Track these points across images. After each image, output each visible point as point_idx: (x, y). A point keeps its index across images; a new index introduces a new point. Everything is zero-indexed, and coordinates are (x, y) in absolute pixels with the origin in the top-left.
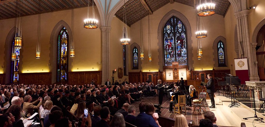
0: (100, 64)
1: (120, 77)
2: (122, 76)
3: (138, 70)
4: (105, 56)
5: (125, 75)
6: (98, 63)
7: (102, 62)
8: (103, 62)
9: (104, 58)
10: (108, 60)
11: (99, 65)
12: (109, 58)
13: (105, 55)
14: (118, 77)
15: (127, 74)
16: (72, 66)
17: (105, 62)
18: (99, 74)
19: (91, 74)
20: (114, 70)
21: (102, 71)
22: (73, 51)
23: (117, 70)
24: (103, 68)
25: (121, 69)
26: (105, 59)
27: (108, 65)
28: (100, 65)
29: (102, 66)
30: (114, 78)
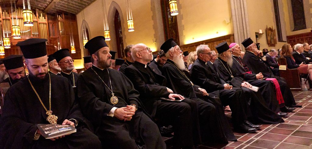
0: (229, 21)
1: (271, 44)
2: (275, 43)
3: (305, 29)
4: (236, 6)
5: (280, 40)
6: (224, 22)
7: (231, 18)
8: (234, 17)
9: (235, 10)
10: (243, 13)
11: (228, 24)
12: (246, 9)
13: (236, 4)
14: (268, 44)
15: (284, 39)
16: (185, 36)
17: (237, 16)
18: (229, 40)
19: (215, 42)
20: (258, 32)
21: (233, 35)
22: (174, 4)
23: (264, 32)
24: (235, 29)
25: (271, 29)
26: (238, 11)
27: (244, 22)
28: (230, 24)
29: (233, 24)
30: (259, 44)
